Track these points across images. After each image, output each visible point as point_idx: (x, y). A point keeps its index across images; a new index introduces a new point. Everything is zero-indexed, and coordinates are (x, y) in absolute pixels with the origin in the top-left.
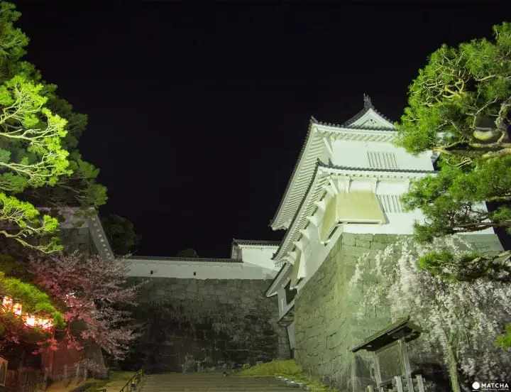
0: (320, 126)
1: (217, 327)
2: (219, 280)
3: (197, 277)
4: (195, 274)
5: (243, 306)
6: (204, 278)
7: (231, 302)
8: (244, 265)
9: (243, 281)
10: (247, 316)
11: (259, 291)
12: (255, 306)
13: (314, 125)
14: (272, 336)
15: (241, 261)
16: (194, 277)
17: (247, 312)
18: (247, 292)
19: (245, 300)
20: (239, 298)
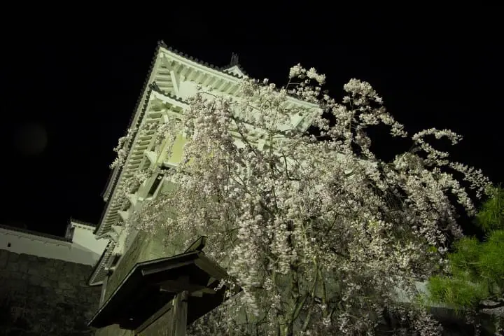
0: (169, 52)
1: (17, 312)
2: (37, 257)
3: (12, 250)
4: (9, 245)
5: (58, 291)
6: (19, 252)
7: (45, 285)
8: (72, 245)
9: (66, 264)
10: (60, 305)
11: (82, 278)
12: (74, 294)
13: (162, 49)
14: (84, 332)
15: (70, 241)
16: (8, 249)
17: (62, 299)
18: (68, 276)
19: (63, 285)
20: (57, 282)
